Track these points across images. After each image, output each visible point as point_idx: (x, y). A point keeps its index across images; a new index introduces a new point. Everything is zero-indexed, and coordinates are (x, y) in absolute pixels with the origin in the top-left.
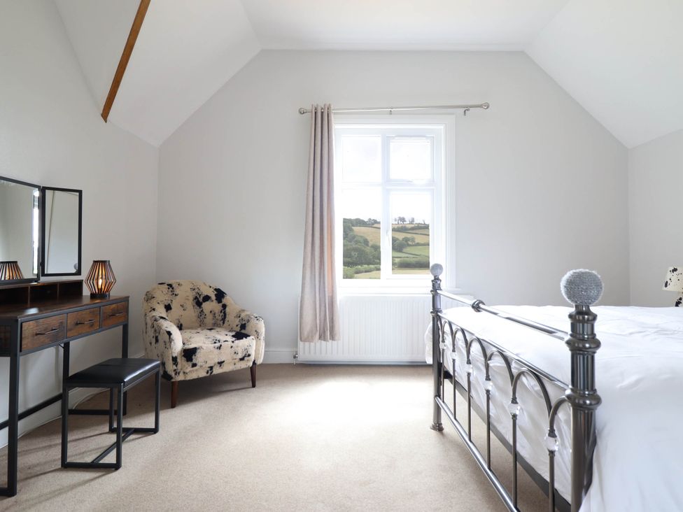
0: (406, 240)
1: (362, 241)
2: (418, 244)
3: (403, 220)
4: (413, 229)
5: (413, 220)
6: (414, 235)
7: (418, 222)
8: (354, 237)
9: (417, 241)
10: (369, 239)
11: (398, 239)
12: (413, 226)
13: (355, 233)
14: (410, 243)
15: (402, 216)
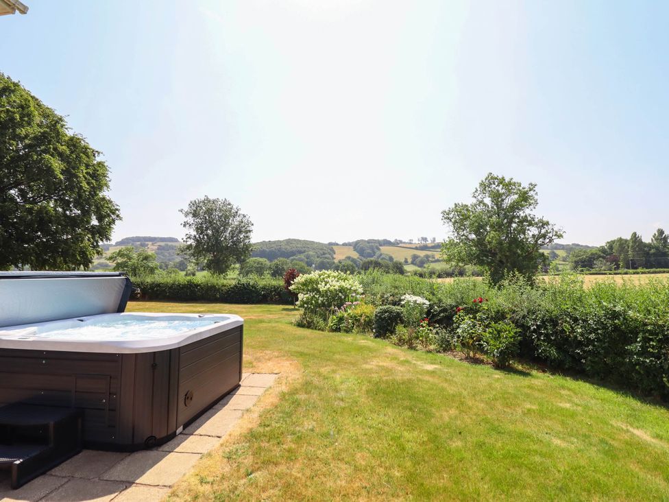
0: (427, 257)
1: (387, 258)
2: (438, 261)
3: (425, 239)
4: (433, 247)
5: (434, 239)
6: (434, 253)
8: (381, 255)
9: (436, 258)
10: (393, 256)
11: (419, 257)
12: (433, 244)
13: (382, 252)
14: (430, 259)
15: (424, 237)
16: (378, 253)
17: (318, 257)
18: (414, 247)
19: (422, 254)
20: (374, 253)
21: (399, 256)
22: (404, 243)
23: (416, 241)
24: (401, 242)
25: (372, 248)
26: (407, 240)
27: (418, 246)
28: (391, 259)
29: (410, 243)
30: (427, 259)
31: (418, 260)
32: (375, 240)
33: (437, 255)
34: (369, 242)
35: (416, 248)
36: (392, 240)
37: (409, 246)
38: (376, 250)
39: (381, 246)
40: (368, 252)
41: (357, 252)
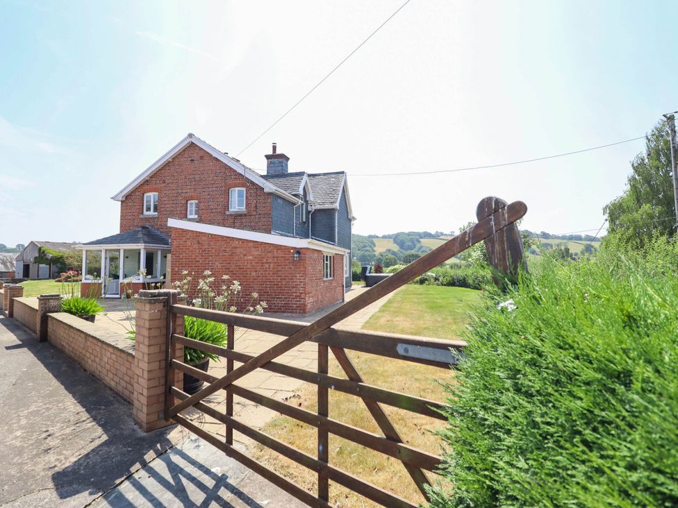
16: (418, 246)
17: (359, 250)
20: (415, 246)
22: (445, 235)
24: (442, 234)
25: (412, 241)
26: (448, 232)
29: (451, 235)
32: (416, 233)
34: (409, 234)
36: (433, 233)
38: (416, 243)
39: (422, 238)
40: (409, 245)
41: (398, 244)
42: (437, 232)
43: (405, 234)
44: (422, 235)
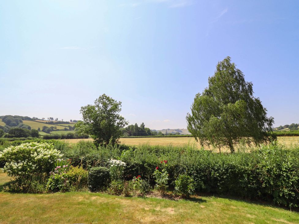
0: (52, 128)
1: (27, 127)
2: (58, 130)
3: (52, 119)
5: (57, 119)
6: (56, 126)
7: (59, 120)
8: (23, 125)
9: (57, 128)
10: (31, 126)
11: (48, 127)
12: (57, 122)
14: (54, 129)
15: (52, 117)
16: (20, 124)
18: (45, 122)
19: (49, 126)
20: (18, 124)
21: (35, 126)
22: (39, 119)
23: (46, 119)
24: (37, 119)
25: (17, 121)
26: (41, 118)
27: (48, 122)
28: (29, 128)
29: (43, 120)
30: (52, 129)
31: (46, 130)
32: (20, 117)
33: (59, 127)
34: (15, 117)
35: (46, 123)
36: (32, 117)
37: (42, 121)
38: (19, 122)
39: (24, 120)
40: (14, 123)
41: (5, 122)
42: (34, 117)
43: (12, 116)
44: (24, 118)
